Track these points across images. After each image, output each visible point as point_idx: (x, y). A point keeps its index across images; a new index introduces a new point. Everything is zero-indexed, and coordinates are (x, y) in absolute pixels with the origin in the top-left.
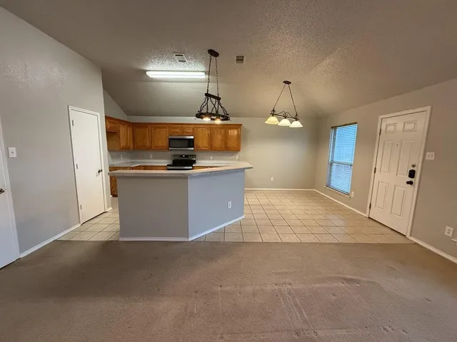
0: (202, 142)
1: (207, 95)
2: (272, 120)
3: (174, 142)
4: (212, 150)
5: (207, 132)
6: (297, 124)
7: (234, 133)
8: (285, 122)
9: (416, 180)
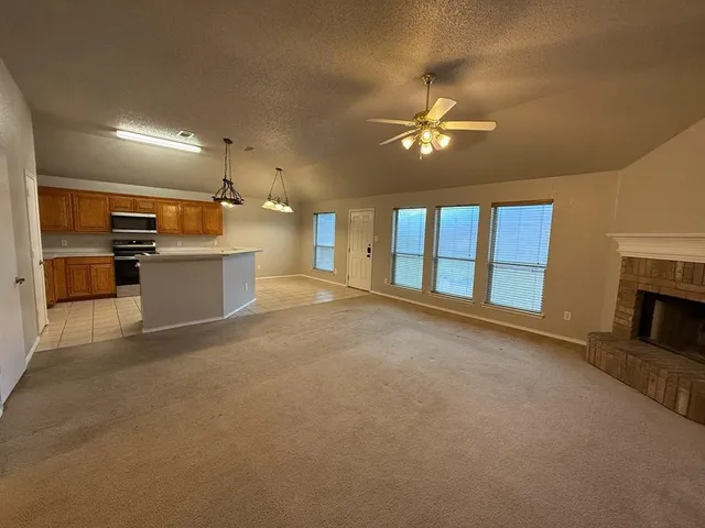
1: (225, 180)
2: (269, 205)
4: (183, 232)
6: (288, 209)
7: (214, 211)
8: (279, 207)
9: (371, 254)
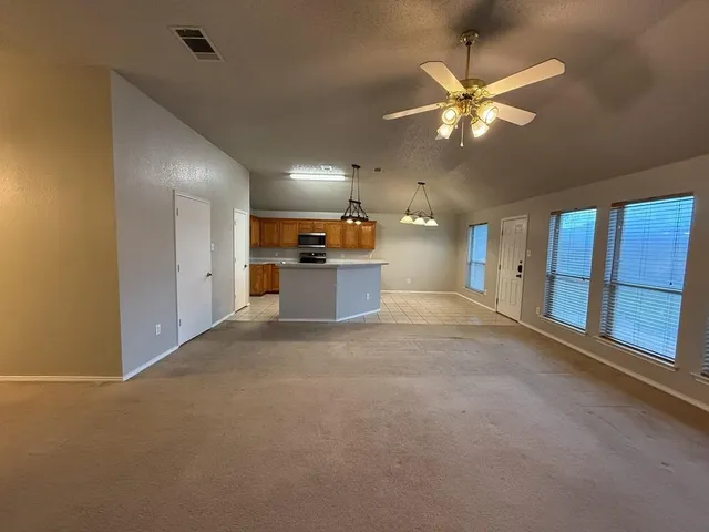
0: (334, 240)
1: (351, 201)
2: (407, 219)
3: (303, 240)
4: (345, 248)
5: (339, 228)
6: (432, 223)
7: (368, 229)
8: (420, 221)
9: (522, 274)
